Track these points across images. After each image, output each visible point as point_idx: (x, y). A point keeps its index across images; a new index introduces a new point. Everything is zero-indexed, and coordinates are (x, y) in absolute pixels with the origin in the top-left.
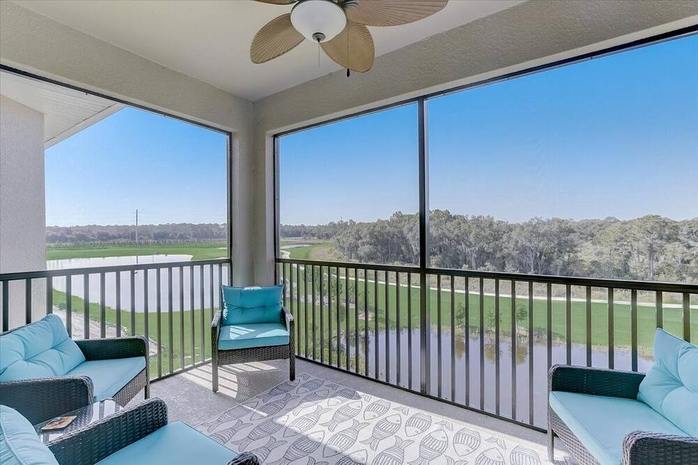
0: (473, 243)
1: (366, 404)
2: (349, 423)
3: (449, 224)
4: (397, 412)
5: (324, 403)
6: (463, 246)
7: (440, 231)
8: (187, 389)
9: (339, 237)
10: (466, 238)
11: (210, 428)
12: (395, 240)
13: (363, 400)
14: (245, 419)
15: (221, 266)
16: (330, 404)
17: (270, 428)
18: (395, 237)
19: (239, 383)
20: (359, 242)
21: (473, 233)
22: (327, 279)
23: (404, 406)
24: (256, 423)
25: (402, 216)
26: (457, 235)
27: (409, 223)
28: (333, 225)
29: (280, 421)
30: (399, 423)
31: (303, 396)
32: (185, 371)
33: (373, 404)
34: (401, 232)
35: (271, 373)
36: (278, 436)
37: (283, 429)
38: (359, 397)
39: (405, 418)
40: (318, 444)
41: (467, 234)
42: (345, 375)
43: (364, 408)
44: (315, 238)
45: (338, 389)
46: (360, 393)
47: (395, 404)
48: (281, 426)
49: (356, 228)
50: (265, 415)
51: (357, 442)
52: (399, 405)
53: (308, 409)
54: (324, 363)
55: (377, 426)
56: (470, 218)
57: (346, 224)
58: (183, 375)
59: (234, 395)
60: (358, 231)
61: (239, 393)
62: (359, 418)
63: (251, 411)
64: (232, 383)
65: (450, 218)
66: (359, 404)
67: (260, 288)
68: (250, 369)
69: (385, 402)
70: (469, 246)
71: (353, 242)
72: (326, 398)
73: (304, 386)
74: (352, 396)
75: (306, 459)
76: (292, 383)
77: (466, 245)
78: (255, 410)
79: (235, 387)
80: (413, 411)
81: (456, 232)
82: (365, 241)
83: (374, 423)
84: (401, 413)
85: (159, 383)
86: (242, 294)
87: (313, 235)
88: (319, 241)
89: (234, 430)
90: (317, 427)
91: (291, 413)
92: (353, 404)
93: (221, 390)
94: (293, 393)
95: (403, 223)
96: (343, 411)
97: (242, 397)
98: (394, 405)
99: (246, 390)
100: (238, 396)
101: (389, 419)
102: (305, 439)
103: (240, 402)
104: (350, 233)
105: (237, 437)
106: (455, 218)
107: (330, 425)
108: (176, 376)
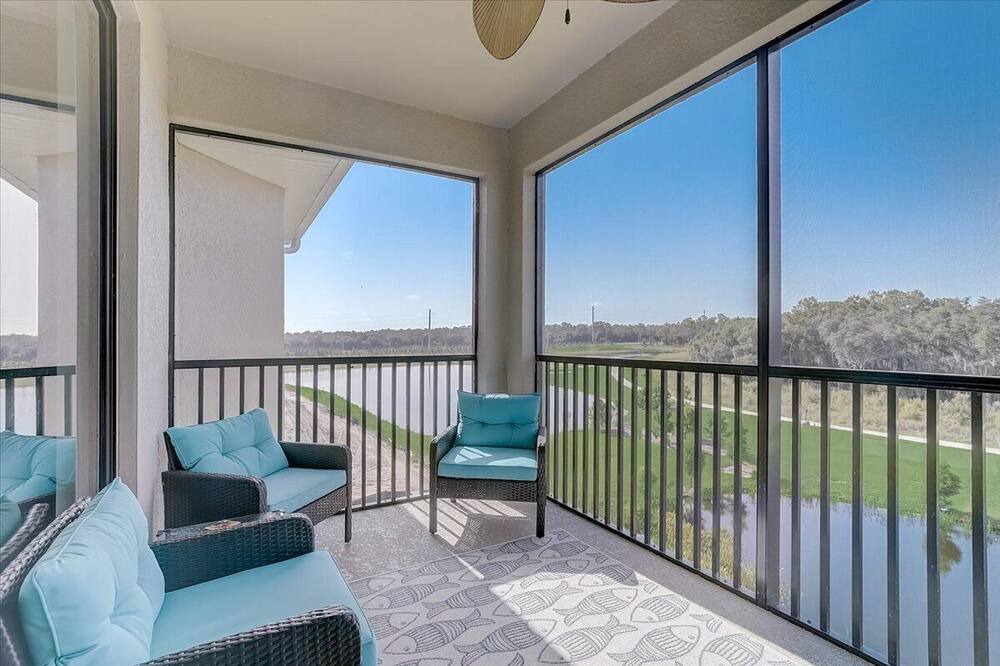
0: (983, 352)
1: (643, 596)
2: (602, 620)
3: (921, 317)
4: (696, 622)
5: (573, 579)
6: (957, 357)
7: (899, 330)
8: (402, 523)
9: (698, 342)
10: (964, 343)
11: (407, 577)
12: (802, 345)
13: (640, 588)
14: (453, 577)
15: (461, 365)
16: (583, 582)
17: (480, 596)
18: (802, 340)
19: (467, 528)
20: (734, 350)
21: (983, 332)
22: (676, 407)
23: (714, 615)
24: (465, 586)
25: (816, 305)
26: (942, 338)
27: (830, 317)
28: (690, 323)
29: (497, 590)
30: (693, 641)
31: (545, 562)
32: (409, 500)
33: (656, 599)
34: (815, 333)
35: (515, 521)
36: (486, 611)
37: (497, 603)
38: (635, 583)
39: (707, 637)
40: (539, 639)
41: (965, 334)
42: (626, 544)
43: (638, 601)
44: (662, 343)
45: (607, 563)
46: (639, 576)
47: (697, 607)
48: (496, 598)
49: (727, 327)
50: (481, 576)
51: (603, 654)
52: (703, 611)
53: (544, 582)
54: (599, 520)
55: (649, 636)
56: (974, 303)
57: (713, 320)
58: (405, 505)
59: (453, 541)
60: (732, 331)
61: (461, 541)
62: (623, 616)
63: (465, 567)
64: (458, 526)
65: (923, 304)
66: (632, 593)
67: (507, 396)
68: (488, 512)
69: (679, 600)
70: (972, 358)
71: (722, 350)
72: (579, 572)
73: (554, 548)
74: (627, 579)
75: (512, 655)
76: (539, 541)
77: (963, 354)
78: (471, 568)
79: (460, 531)
80: (728, 628)
81: (938, 330)
82: (743, 347)
83: (644, 630)
84: (703, 626)
85: (377, 511)
86: (483, 403)
87: (657, 339)
88: (666, 348)
89: (432, 588)
90: (548, 613)
91: (518, 583)
92: (622, 591)
93: (440, 531)
94: (533, 555)
95: (818, 318)
96: (598, 599)
97: (463, 547)
98: (695, 608)
99: (472, 539)
100: (458, 545)
101: (675, 631)
102: (524, 626)
103: (457, 552)
104: (718, 334)
105: (434, 598)
106: (936, 304)
107: (568, 616)
108: (400, 506)
